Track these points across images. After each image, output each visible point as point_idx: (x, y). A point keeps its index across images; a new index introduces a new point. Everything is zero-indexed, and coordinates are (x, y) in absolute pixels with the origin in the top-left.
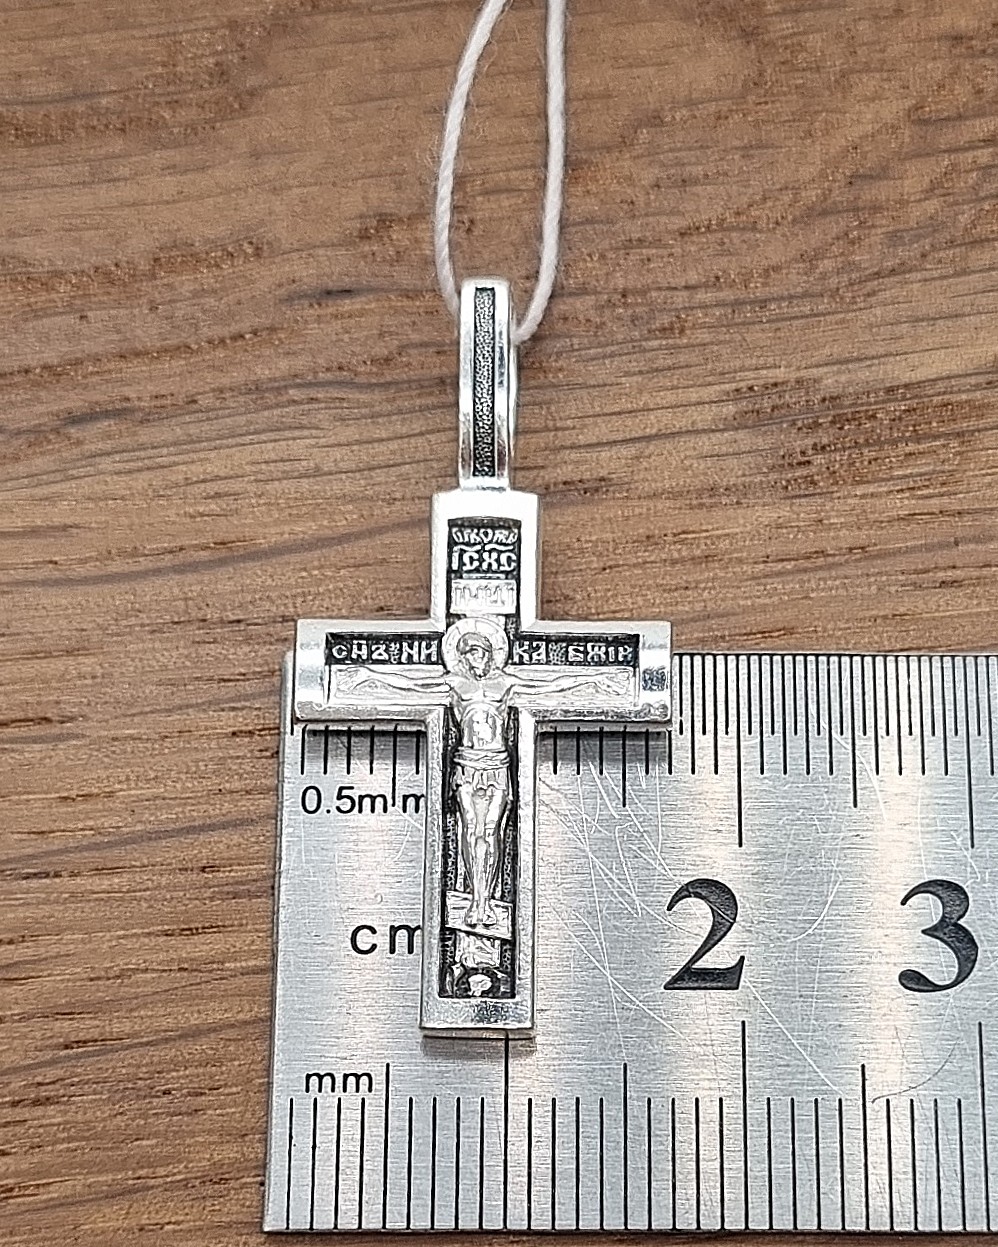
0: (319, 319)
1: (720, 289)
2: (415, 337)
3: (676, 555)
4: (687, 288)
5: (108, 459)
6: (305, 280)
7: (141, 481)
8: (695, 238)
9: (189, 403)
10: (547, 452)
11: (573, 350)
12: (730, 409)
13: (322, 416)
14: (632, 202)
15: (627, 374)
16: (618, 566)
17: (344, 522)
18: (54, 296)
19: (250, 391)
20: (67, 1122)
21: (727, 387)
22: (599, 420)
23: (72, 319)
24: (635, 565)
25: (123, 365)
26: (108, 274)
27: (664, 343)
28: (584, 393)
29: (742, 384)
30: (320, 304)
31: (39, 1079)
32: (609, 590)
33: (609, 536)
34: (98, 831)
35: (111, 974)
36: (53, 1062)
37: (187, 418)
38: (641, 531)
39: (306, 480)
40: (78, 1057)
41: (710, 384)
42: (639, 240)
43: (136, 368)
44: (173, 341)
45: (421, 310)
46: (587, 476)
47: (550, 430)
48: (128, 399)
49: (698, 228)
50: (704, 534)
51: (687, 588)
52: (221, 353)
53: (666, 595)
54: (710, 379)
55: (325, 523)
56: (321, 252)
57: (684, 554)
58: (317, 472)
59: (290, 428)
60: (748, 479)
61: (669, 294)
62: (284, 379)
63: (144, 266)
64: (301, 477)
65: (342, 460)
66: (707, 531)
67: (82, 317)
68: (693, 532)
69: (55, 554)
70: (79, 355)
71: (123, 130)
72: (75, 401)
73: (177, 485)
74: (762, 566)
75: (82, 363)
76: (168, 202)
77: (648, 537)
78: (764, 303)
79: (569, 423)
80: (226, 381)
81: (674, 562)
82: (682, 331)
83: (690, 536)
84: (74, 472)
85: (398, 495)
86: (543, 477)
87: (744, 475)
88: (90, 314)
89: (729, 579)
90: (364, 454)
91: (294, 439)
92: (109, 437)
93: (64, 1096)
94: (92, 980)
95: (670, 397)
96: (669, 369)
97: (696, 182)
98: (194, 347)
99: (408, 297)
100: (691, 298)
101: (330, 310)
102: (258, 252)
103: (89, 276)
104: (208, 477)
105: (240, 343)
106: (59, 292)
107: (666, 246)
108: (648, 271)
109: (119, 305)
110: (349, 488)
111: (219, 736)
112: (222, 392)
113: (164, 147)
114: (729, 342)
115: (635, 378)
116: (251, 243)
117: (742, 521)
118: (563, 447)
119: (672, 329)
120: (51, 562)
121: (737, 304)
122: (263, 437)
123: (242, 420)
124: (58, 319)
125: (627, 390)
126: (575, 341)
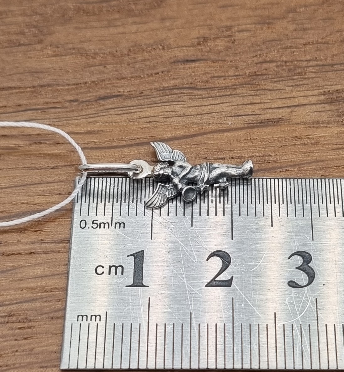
0: (184, 68)
1: (317, 61)
2: (216, 75)
3: (306, 142)
4: (306, 61)
5: (113, 110)
6: (179, 57)
7: (124, 117)
8: (309, 46)
9: (140, 93)
10: (261, 110)
11: (269, 79)
12: (322, 98)
13: (185, 98)
14: (287, 35)
15: (288, 86)
16: (286, 145)
17: (193, 131)
18: (95, 60)
19: (161, 90)
21: (321, 91)
22: (278, 100)
23: (101, 68)
24: (292, 145)
25: (118, 81)
26: (113, 54)
27: (299, 77)
28: (273, 92)
29: (326, 90)
30: (184, 64)
32: (283, 153)
33: (283, 136)
37: (140, 98)
38: (294, 135)
39: (180, 118)
41: (315, 90)
42: (290, 46)
43: (122, 82)
44: (136, 75)
45: (218, 66)
46: (275, 117)
47: (262, 103)
48: (120, 92)
49: (309, 43)
50: (315, 136)
51: (310, 153)
52: (151, 78)
53: (303, 154)
54: (315, 88)
55: (187, 131)
56: (185, 48)
57: (309, 142)
58: (184, 115)
59: (174, 101)
60: (329, 119)
61: (300, 62)
62: (173, 86)
63: (126, 52)
64: (179, 116)
65: (192, 111)
66: (316, 135)
67: (105, 67)
68: (312, 135)
69: (94, 139)
70: (104, 78)
71: (119, 12)
72: (102, 92)
73: (136, 119)
74: (335, 146)
75: (105, 81)
76: (133, 33)
77: (296, 136)
78: (332, 65)
79: (269, 101)
80: (153, 87)
81: (305, 144)
82: (305, 73)
83: (310, 136)
84: (101, 114)
85: (211, 123)
86: (260, 118)
87: (328, 118)
88: (107, 66)
89: (324, 150)
90: (200, 110)
91: (176, 105)
92: (114, 103)
95: (302, 94)
96: (302, 85)
97: (308, 29)
98: (142, 76)
99: (214, 62)
100: (307, 64)
101: (188, 66)
102: (163, 48)
103: (107, 54)
104: (147, 116)
105: (158, 75)
106: (97, 59)
107: (299, 48)
108: (294, 55)
109: (117, 63)
110: (194, 120)
112: (151, 90)
113: (132, 17)
114: (321, 77)
115: (290, 88)
116: (161, 45)
117: (328, 132)
118: (267, 109)
119: (302, 73)
120: (93, 142)
121: (324, 65)
122: (165, 104)
123: (158, 99)
124: (96, 68)
125: (288, 91)
126: (270, 76)
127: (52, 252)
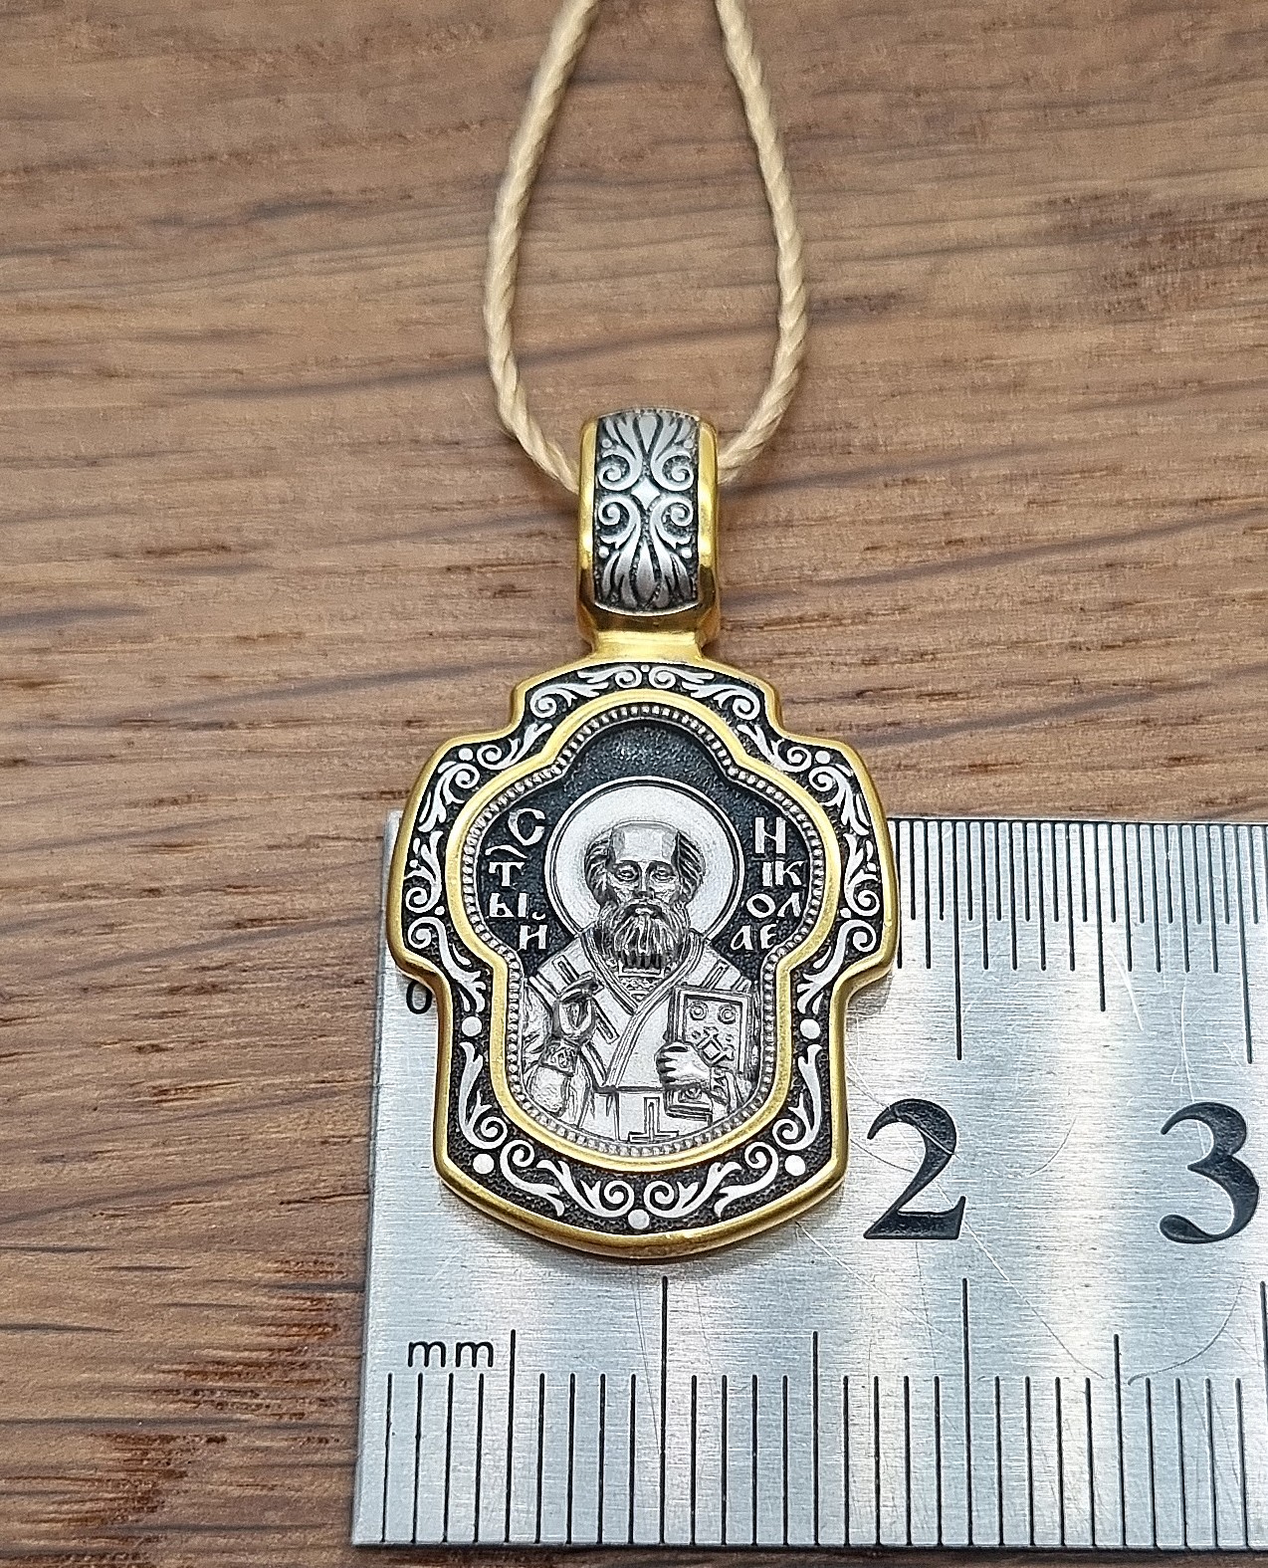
1: (1030, 90)
2: (672, 133)
3: (978, 382)
4: (990, 87)
5: (307, 258)
7: (343, 282)
8: (999, 34)
9: (402, 198)
10: (826, 263)
12: (1041, 222)
13: (560, 217)
15: (922, 180)
16: (909, 392)
17: (583, 335)
18: (245, 76)
19: (475, 187)
20: (235, 1014)
21: (1038, 198)
22: (887, 230)
23: (265, 102)
24: (929, 392)
25: (325, 153)
26: (309, 54)
27: (963, 147)
28: (870, 199)
29: (1055, 196)
31: (204, 962)
32: (899, 419)
33: (898, 359)
34: (282, 677)
35: (295, 841)
36: (223, 943)
37: (400, 215)
40: (251, 937)
41: (1018, 194)
42: (935, 34)
43: (341, 158)
44: (386, 129)
45: (679, 104)
46: (874, 292)
47: (830, 239)
48: (330, 193)
49: (1004, 24)
50: (1013, 360)
51: (990, 420)
52: (442, 144)
54: (1018, 188)
55: (562, 335)
57: (988, 381)
58: (554, 278)
60: (1064, 301)
61: (969, 93)
63: (353, 46)
65: (582, 266)
66: (1015, 357)
67: (279, 100)
68: (1000, 358)
69: (239, 362)
72: (266, 190)
73: (387, 289)
74: (1080, 397)
75: (278, 151)
77: (945, 361)
79: (852, 232)
81: (975, 389)
82: (985, 136)
83: (994, 362)
84: (265, 271)
85: (649, 306)
86: (821, 292)
87: (1058, 296)
88: (289, 97)
89: (1042, 411)
90: (610, 261)
92: (310, 233)
93: (234, 983)
94: (270, 847)
95: (971, 206)
96: (970, 176)
98: (410, 136)
99: (663, 88)
100: (994, 98)
102: (487, 36)
103: (287, 55)
104: (424, 280)
105: (465, 133)
106: (250, 71)
107: (965, 42)
108: (947, 68)
109: (322, 88)
110: (590, 299)
111: (430, 571)
112: (441, 187)
114: (1041, 149)
115: (929, 185)
117: (1056, 347)
118: (845, 259)
119: (972, 132)
120: (235, 371)
121: (1051, 105)
124: (249, 102)
126: (861, 142)
127: (89, 759)
